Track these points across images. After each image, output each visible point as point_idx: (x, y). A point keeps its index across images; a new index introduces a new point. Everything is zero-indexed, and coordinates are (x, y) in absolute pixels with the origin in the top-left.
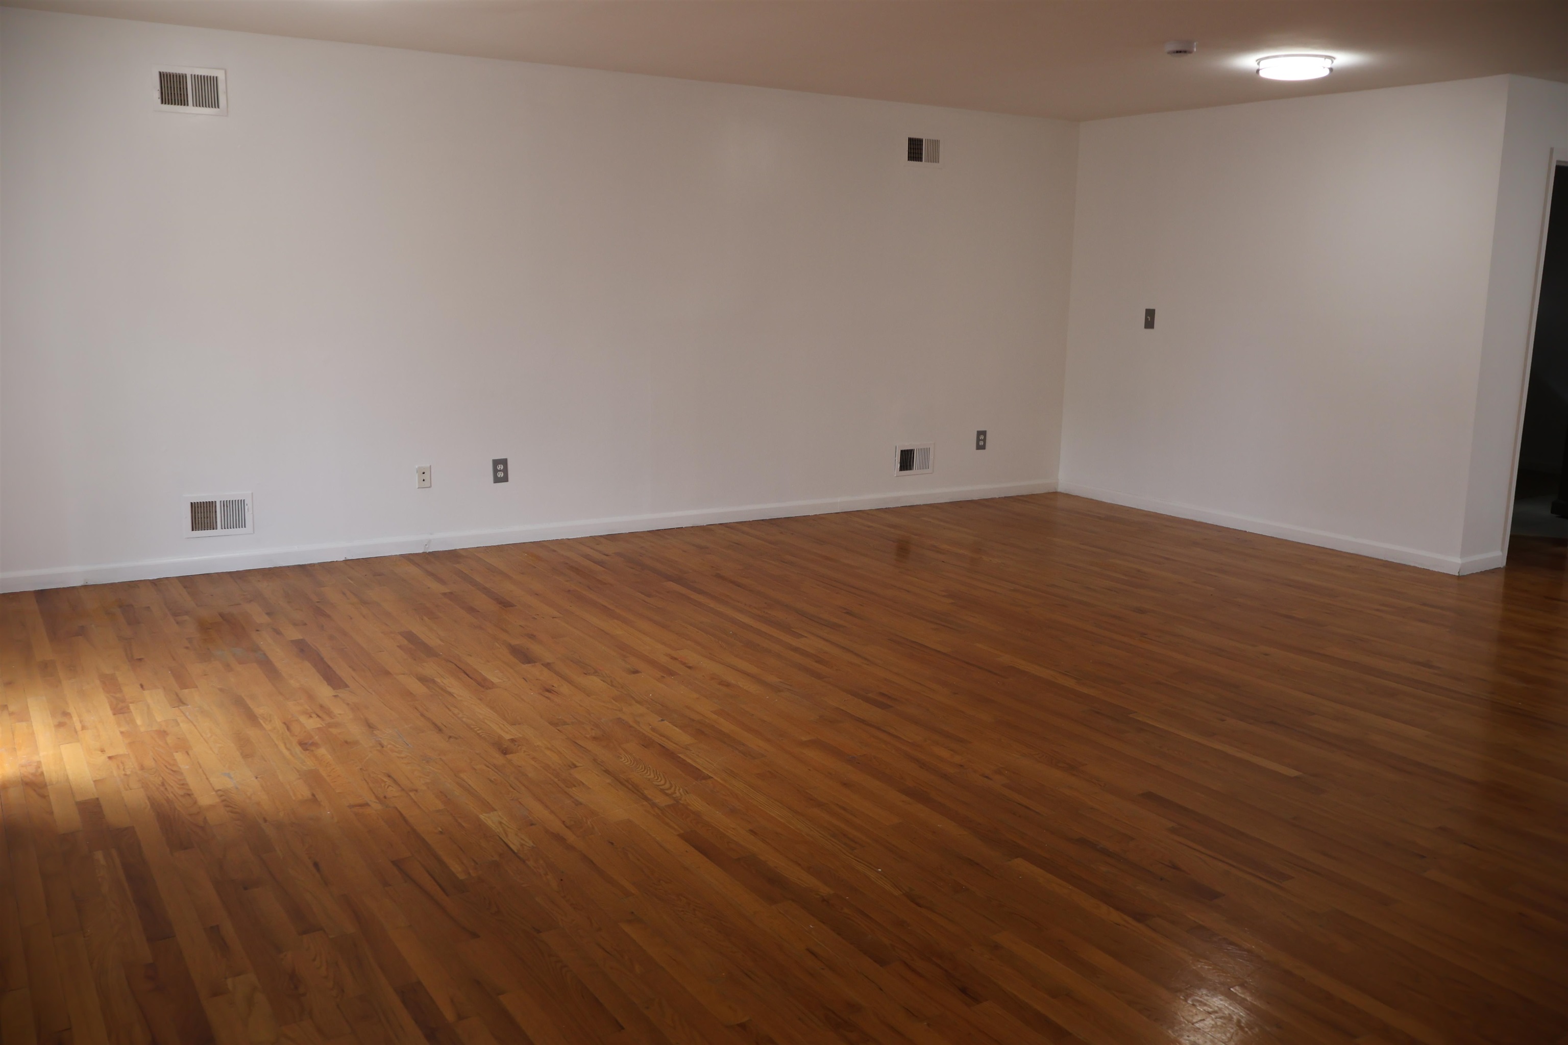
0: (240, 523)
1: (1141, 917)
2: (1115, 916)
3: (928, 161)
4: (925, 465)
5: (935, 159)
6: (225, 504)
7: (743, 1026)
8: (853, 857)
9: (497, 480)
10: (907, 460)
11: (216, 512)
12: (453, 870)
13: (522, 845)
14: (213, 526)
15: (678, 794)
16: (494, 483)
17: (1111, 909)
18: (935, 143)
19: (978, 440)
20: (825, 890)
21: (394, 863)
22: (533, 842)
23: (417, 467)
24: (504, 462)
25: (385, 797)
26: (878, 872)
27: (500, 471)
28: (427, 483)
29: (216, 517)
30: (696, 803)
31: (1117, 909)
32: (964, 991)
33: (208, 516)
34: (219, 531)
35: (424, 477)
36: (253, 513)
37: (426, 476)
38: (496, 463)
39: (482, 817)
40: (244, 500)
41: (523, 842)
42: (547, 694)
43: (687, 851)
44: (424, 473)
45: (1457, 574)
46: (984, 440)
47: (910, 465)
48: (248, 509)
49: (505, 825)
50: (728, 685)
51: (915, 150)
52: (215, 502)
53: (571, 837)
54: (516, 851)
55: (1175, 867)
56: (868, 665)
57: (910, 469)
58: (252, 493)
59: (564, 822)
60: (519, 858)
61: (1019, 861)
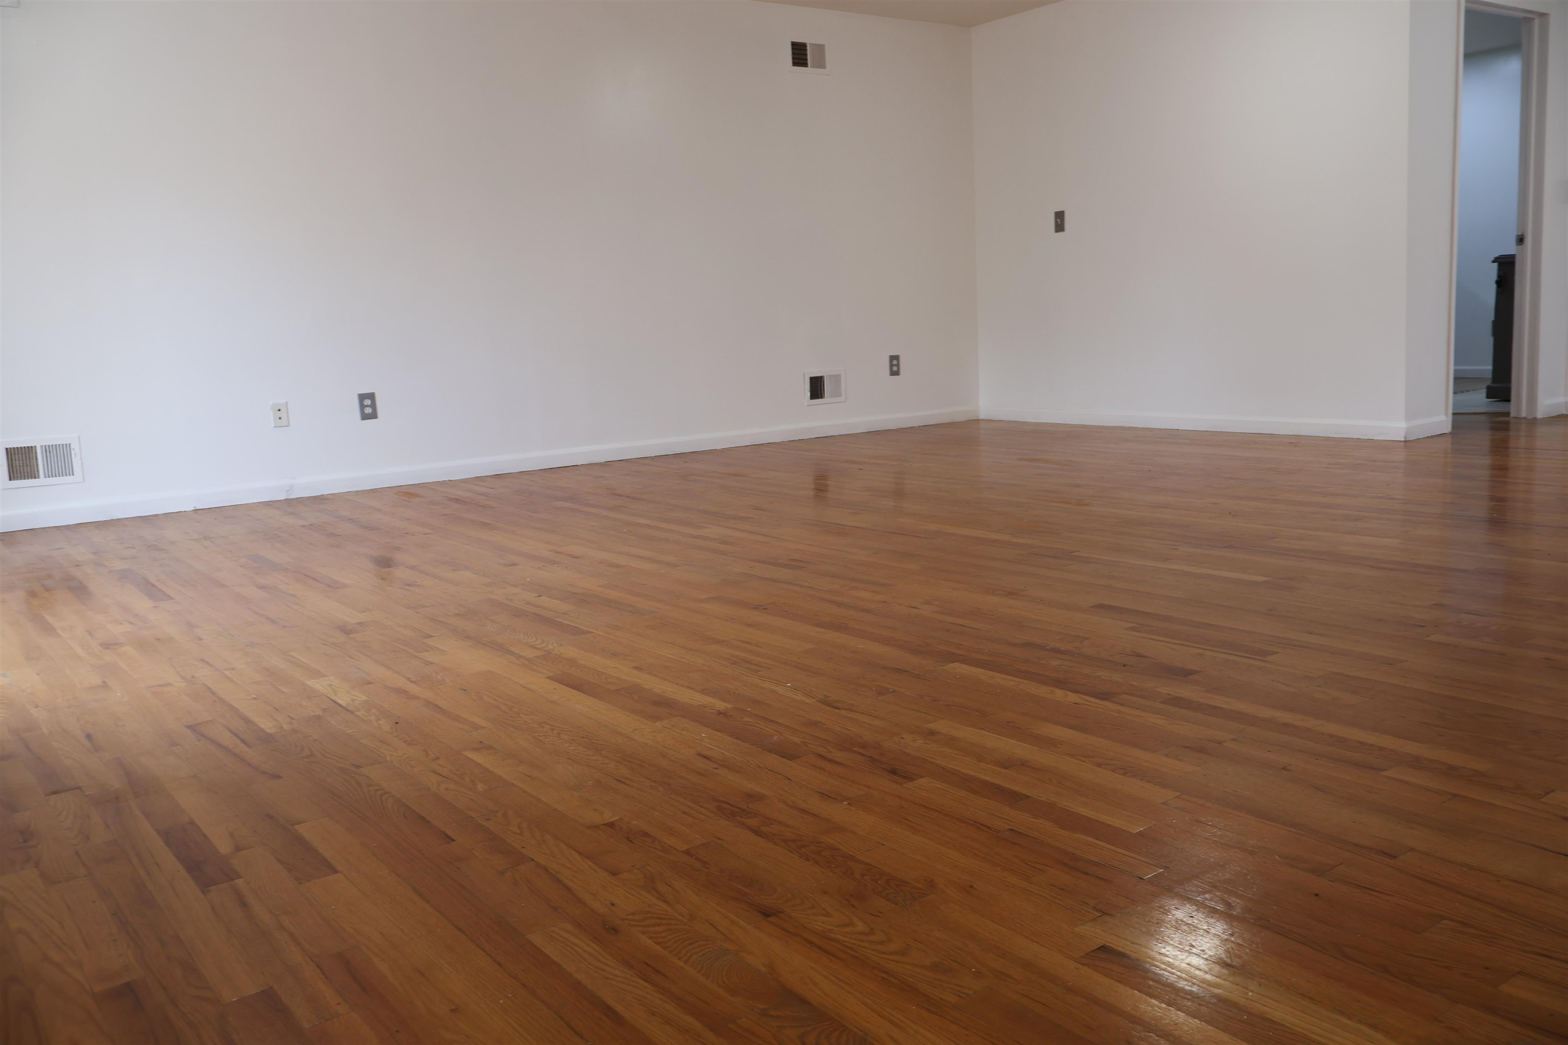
0: (65, 469)
1: (1104, 696)
2: (1073, 697)
3: (813, 67)
4: (837, 393)
5: (821, 64)
6: (47, 449)
7: (611, 825)
8: (757, 678)
9: (365, 417)
10: (817, 388)
11: (36, 459)
12: (262, 726)
13: (353, 700)
14: (33, 475)
15: (551, 647)
16: (363, 419)
17: (1068, 693)
18: (820, 48)
19: (891, 365)
20: (721, 705)
21: (190, 727)
22: (368, 697)
23: (271, 403)
24: (371, 396)
25: (193, 677)
26: (788, 687)
27: (368, 406)
28: (284, 422)
29: (37, 465)
30: (570, 652)
31: (1075, 692)
32: (894, 772)
33: (28, 464)
34: (42, 480)
35: (279, 414)
36: (81, 459)
37: (283, 414)
38: (362, 397)
39: (308, 683)
40: (70, 444)
41: (355, 698)
42: (408, 587)
43: (555, 689)
44: (279, 410)
45: (1403, 440)
46: (898, 365)
47: (821, 394)
48: (75, 454)
49: (335, 686)
50: (618, 566)
51: (799, 55)
52: (35, 446)
53: (414, 689)
54: (344, 705)
55: (1139, 655)
56: (777, 541)
57: (822, 398)
58: (79, 437)
59: (408, 679)
60: (347, 710)
61: (956, 665)
